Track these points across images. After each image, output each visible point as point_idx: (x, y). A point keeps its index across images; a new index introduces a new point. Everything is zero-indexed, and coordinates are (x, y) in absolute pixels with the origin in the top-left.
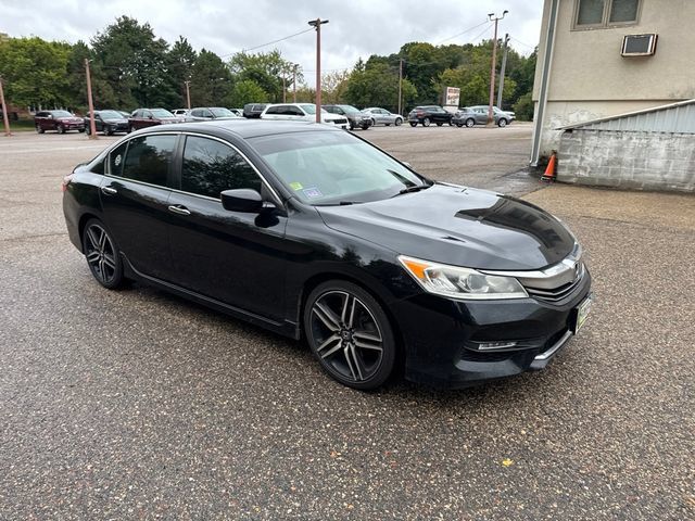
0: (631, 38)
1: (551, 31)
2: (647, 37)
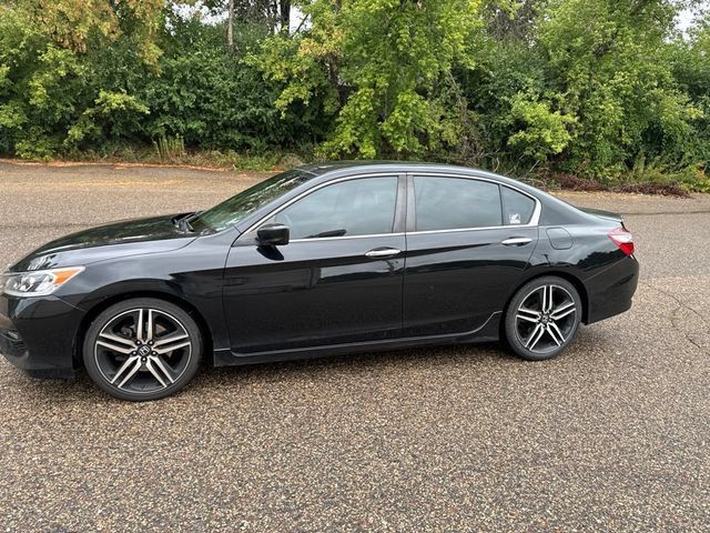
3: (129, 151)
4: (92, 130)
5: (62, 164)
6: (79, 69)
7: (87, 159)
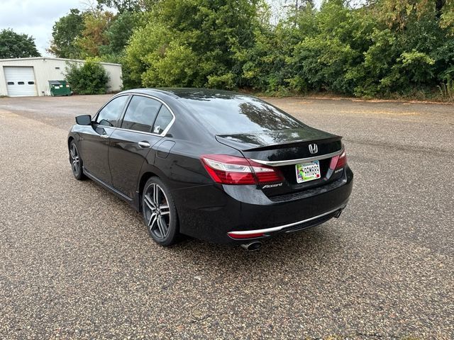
3: (422, 93)
4: (398, 79)
5: (379, 101)
6: (391, 40)
7: (394, 98)
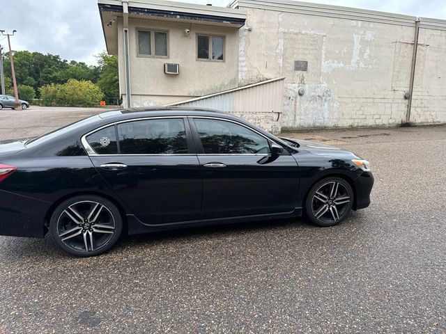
0: (169, 65)
1: (127, 56)
2: (176, 65)
